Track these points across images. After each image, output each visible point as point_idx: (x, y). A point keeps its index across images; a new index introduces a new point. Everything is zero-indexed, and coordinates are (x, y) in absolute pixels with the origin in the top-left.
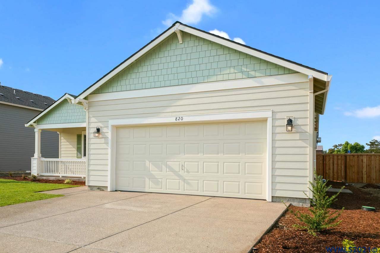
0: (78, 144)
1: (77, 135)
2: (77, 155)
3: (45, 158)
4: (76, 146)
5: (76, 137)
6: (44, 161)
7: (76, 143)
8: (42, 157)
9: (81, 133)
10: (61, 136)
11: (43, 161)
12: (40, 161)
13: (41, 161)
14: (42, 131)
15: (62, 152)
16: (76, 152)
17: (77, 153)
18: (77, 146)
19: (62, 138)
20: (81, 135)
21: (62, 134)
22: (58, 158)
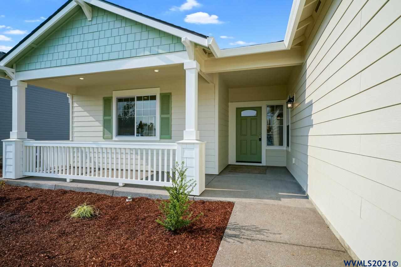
0: (105, 115)
1: (104, 98)
2: (104, 134)
3: (36, 140)
4: (101, 118)
5: (101, 103)
6: (33, 147)
7: (101, 113)
8: (28, 138)
9: (112, 94)
10: (73, 101)
11: (29, 147)
12: (24, 148)
13: (26, 146)
14: (28, 86)
15: (76, 129)
16: (101, 128)
17: (104, 130)
18: (103, 118)
19: (75, 105)
20: (112, 97)
21: (75, 98)
22: (68, 139)
